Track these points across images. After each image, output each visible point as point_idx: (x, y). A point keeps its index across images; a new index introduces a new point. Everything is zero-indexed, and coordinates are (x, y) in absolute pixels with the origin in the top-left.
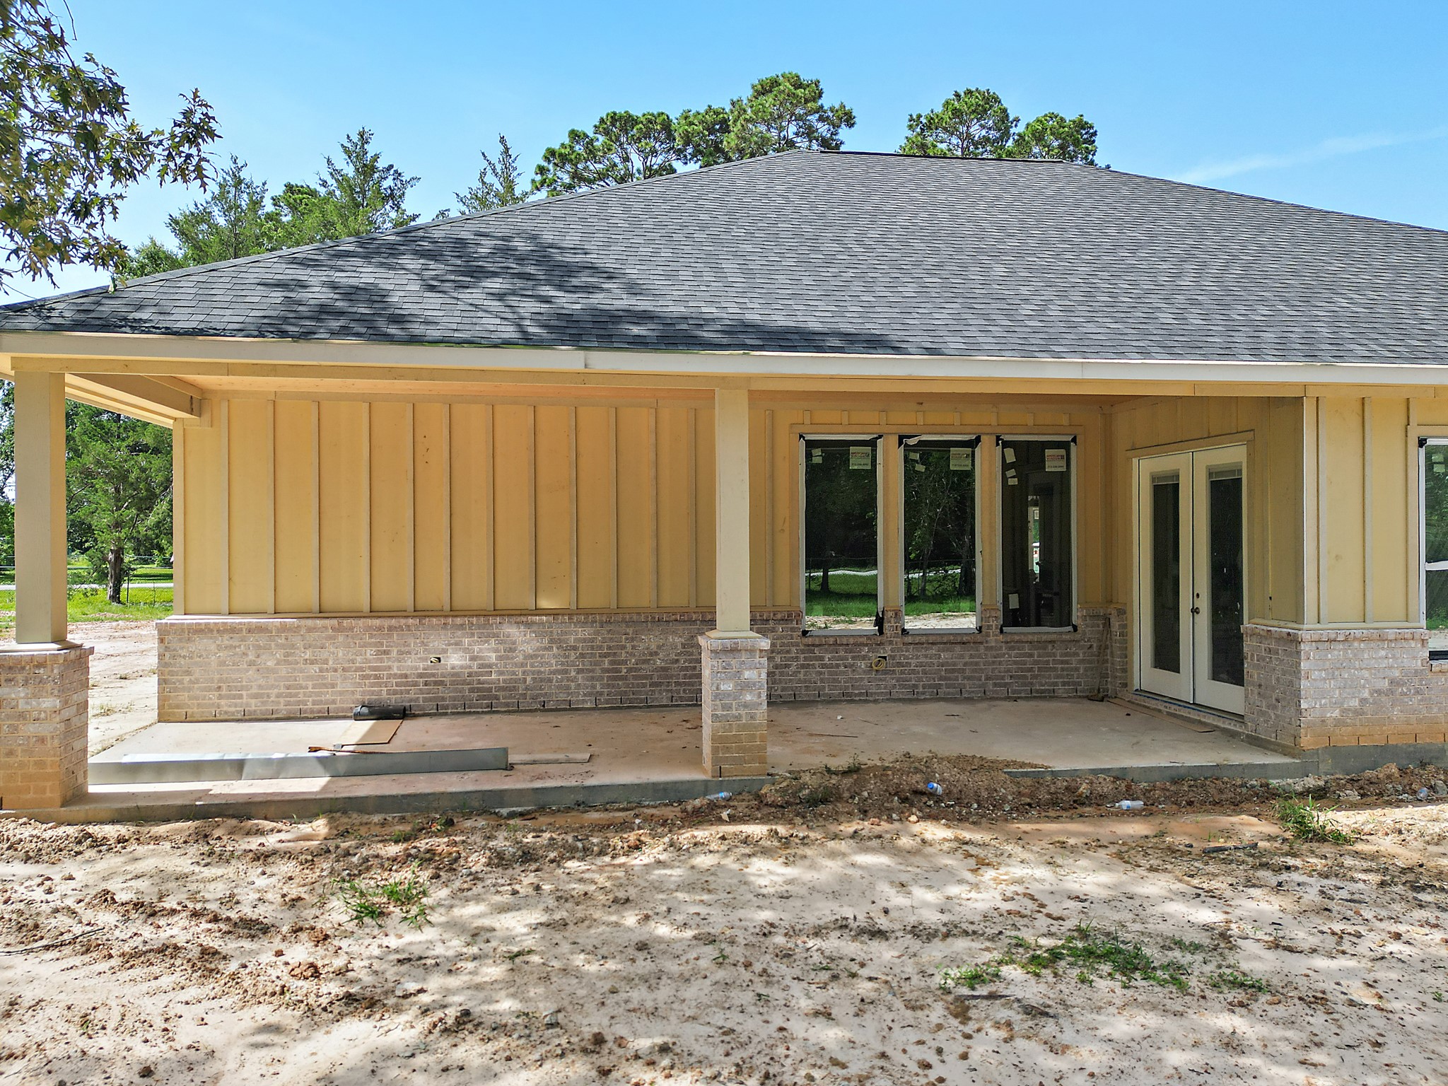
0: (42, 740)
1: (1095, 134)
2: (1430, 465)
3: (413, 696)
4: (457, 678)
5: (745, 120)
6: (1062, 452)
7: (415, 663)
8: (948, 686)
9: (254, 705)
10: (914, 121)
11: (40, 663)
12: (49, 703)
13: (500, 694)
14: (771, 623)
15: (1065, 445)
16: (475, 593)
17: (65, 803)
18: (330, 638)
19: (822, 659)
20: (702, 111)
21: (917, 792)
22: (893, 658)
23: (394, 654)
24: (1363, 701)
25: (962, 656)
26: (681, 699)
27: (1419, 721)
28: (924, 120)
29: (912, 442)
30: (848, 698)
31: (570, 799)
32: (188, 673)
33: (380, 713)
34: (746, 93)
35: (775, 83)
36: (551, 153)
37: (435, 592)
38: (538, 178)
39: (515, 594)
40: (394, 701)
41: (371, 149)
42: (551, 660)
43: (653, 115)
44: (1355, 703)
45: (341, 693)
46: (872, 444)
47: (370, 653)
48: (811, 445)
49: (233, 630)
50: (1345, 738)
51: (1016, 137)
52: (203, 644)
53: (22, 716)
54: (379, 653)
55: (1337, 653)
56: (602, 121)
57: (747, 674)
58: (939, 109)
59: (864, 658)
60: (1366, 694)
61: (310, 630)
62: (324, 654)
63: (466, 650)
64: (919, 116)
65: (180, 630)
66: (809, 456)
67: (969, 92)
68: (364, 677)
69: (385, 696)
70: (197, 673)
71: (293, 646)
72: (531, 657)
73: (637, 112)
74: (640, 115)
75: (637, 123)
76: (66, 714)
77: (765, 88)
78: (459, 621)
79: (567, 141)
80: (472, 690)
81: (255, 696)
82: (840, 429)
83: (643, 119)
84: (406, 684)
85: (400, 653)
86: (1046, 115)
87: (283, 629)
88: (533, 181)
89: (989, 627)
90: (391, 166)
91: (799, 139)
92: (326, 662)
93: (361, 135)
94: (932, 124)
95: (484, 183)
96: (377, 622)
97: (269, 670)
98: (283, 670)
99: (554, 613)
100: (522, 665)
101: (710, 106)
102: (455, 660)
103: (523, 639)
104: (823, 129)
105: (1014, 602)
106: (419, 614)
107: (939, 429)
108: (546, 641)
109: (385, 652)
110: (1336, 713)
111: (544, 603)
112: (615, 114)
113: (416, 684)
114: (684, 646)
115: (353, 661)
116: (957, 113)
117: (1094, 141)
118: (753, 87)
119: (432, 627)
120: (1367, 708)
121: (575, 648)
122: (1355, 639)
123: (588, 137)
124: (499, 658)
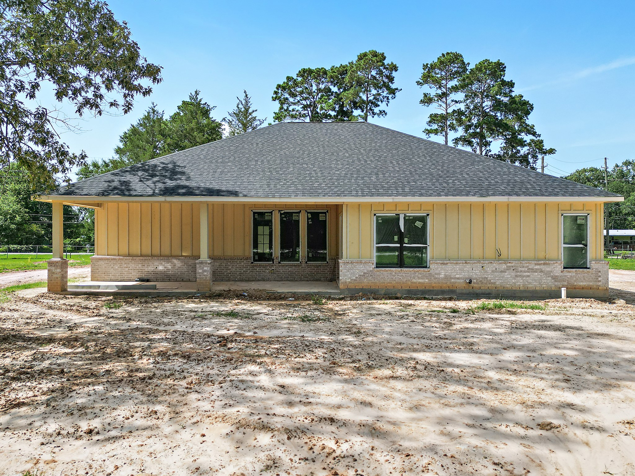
0: (57, 278)
1: (505, 67)
2: (377, 220)
3: (150, 277)
4: (161, 272)
5: (352, 71)
6: (325, 215)
7: (151, 268)
8: (291, 277)
9: (113, 278)
10: (425, 66)
11: (57, 262)
12: (59, 270)
13: (172, 277)
14: (243, 260)
15: (325, 213)
16: (166, 250)
17: (62, 291)
18: (130, 262)
19: (256, 269)
20: (338, 67)
21: (241, 295)
22: (276, 269)
23: (146, 266)
24: (356, 277)
25: (295, 269)
26: (218, 279)
27: (372, 283)
28: (429, 66)
29: (282, 212)
30: (263, 280)
31: (165, 295)
32: (98, 269)
33: (141, 280)
34: (355, 59)
35: (365, 55)
36: (279, 86)
37: (156, 251)
38: (275, 96)
39: (176, 252)
40: (146, 278)
41: (199, 97)
42: (185, 269)
43: (319, 69)
44: (354, 278)
45: (133, 275)
46: (271, 213)
47: (140, 265)
48: (254, 213)
49: (108, 259)
50: (352, 286)
51: (470, 71)
52: (101, 263)
53: (53, 273)
54: (142, 265)
55: (349, 266)
56: (300, 72)
57: (205, 268)
58: (436, 61)
59: (268, 269)
60: (357, 276)
61: (126, 260)
62: (129, 265)
63: (163, 265)
64: (427, 64)
65: (96, 259)
66: (254, 216)
67: (448, 54)
68: (139, 271)
69: (143, 276)
70: (100, 270)
71: (122, 263)
72: (180, 267)
73: (313, 68)
74: (314, 69)
75: (313, 73)
76: (62, 273)
77: (362, 57)
78: (161, 258)
79: (286, 81)
80: (165, 276)
81: (113, 275)
82: (263, 209)
83: (315, 71)
84: (149, 273)
85: (147, 266)
86: (484, 61)
87: (119, 259)
88: (273, 97)
89: (303, 262)
90: (206, 103)
91: (377, 76)
92: (130, 267)
93: (196, 92)
94: (432, 67)
95: (238, 108)
96: (142, 258)
97: (116, 269)
98: (120, 269)
99: (185, 257)
100: (177, 269)
101: (341, 65)
102: (161, 268)
103: (178, 263)
104: (386, 72)
105: (310, 255)
106: (152, 256)
107: (290, 209)
108: (183, 263)
109: (144, 265)
110: (349, 280)
111: (184, 254)
112: (304, 69)
113: (151, 274)
114: (219, 265)
115: (136, 267)
116: (442, 62)
117: (505, 71)
118: (358, 56)
119: (155, 259)
120: (357, 279)
121: (191, 266)
122: (354, 262)
123: (293, 79)
124: (171, 268)
